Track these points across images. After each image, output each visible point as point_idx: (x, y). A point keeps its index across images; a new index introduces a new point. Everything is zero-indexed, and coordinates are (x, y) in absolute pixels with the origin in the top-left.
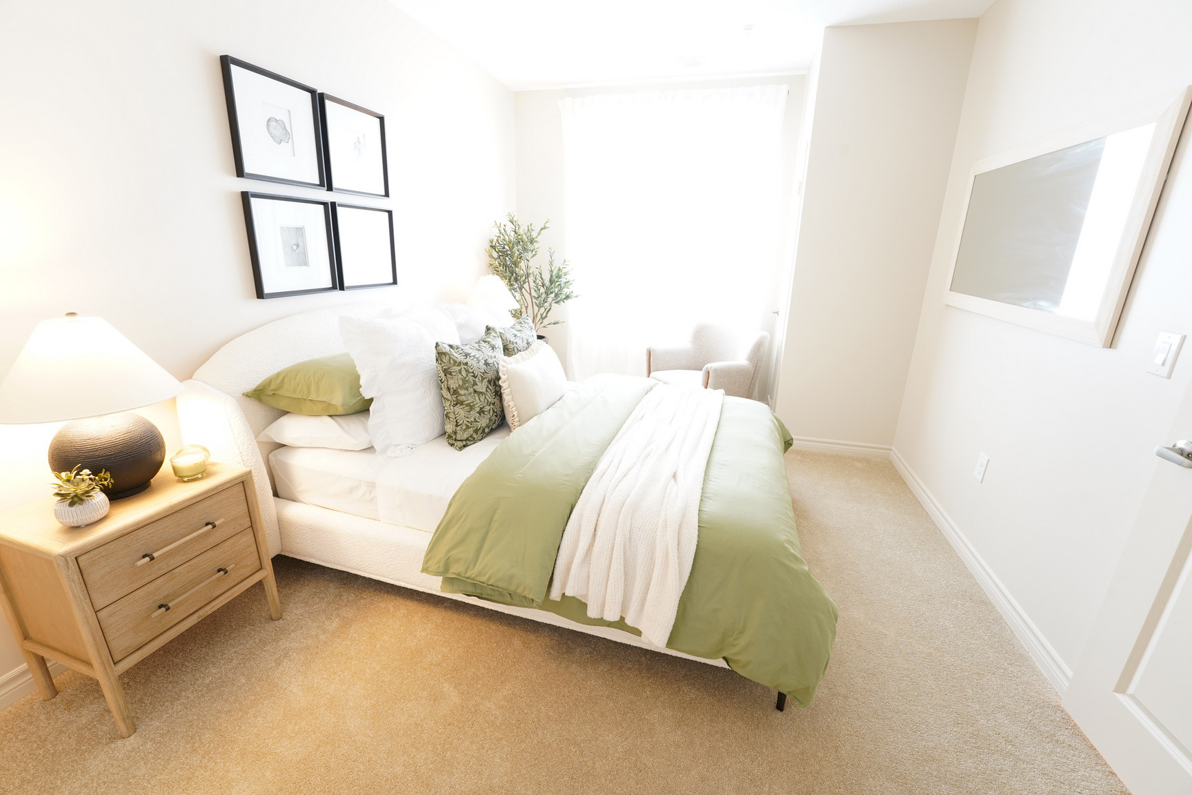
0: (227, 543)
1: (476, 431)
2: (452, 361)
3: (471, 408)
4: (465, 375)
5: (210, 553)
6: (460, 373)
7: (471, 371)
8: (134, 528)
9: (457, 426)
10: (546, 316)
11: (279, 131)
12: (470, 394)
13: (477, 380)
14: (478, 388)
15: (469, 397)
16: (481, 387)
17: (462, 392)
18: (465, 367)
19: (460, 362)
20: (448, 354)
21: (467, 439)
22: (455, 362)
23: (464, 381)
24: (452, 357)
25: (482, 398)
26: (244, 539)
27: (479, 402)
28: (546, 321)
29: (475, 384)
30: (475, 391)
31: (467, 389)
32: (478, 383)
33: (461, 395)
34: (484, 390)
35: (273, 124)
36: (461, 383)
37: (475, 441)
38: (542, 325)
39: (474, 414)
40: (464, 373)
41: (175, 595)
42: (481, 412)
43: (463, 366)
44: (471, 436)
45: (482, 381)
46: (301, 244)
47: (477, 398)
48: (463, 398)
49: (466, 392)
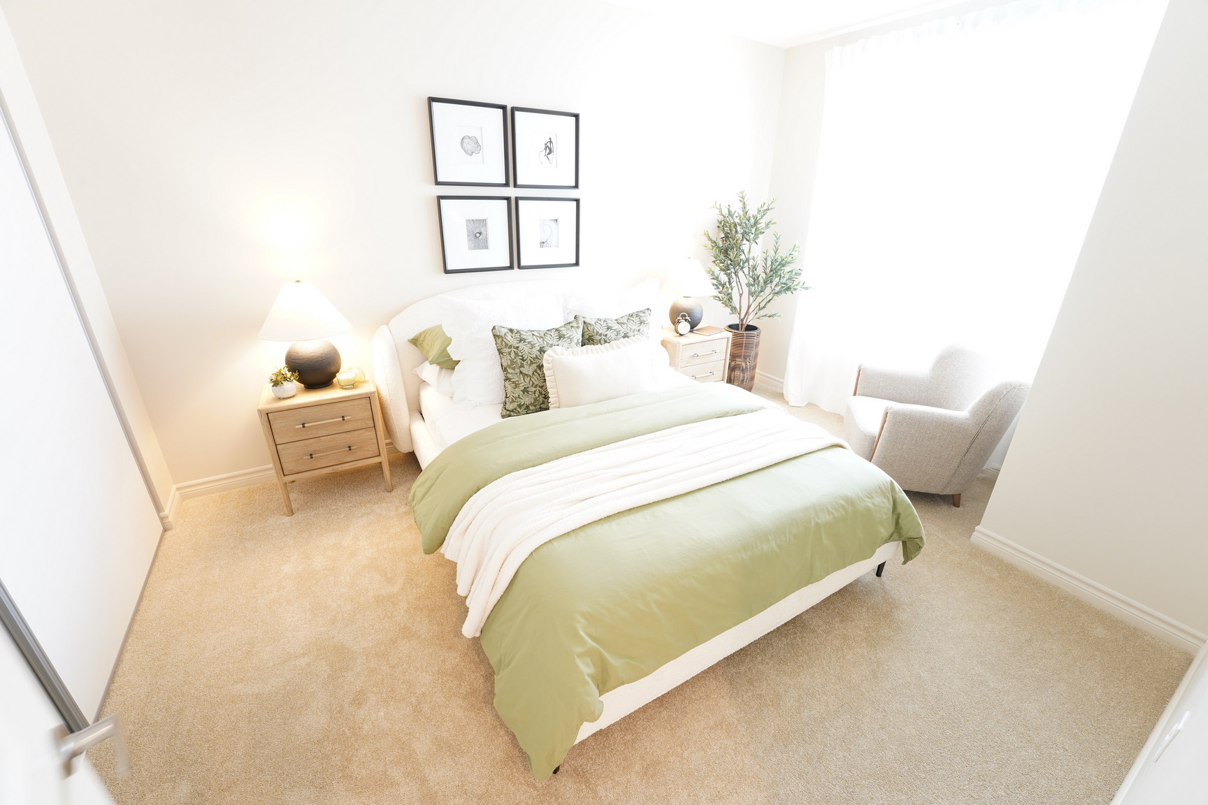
0: (356, 432)
1: (520, 406)
2: (504, 343)
3: (516, 385)
4: (513, 357)
5: (344, 435)
6: (510, 354)
7: (520, 354)
8: (297, 407)
9: (506, 397)
10: (764, 307)
11: (471, 145)
12: (516, 374)
13: (525, 363)
14: (525, 370)
15: (515, 376)
16: (528, 370)
17: (510, 371)
18: (516, 350)
19: (511, 346)
20: (502, 337)
21: (512, 411)
22: (506, 344)
23: (512, 361)
24: (505, 340)
25: (527, 380)
26: (369, 433)
27: (524, 382)
28: (762, 313)
29: (522, 366)
30: (521, 372)
31: (514, 369)
32: (525, 366)
33: (509, 373)
34: (530, 373)
35: (466, 141)
36: (509, 363)
37: (519, 414)
38: (757, 316)
39: (518, 392)
40: (513, 355)
41: (320, 451)
42: (525, 391)
43: (513, 349)
44: (515, 409)
45: (530, 365)
46: (484, 232)
47: (522, 379)
48: (510, 376)
49: (513, 371)
